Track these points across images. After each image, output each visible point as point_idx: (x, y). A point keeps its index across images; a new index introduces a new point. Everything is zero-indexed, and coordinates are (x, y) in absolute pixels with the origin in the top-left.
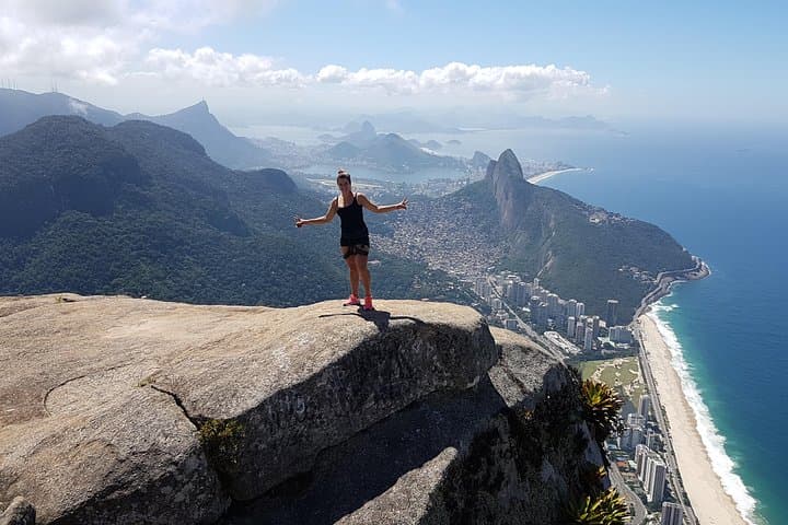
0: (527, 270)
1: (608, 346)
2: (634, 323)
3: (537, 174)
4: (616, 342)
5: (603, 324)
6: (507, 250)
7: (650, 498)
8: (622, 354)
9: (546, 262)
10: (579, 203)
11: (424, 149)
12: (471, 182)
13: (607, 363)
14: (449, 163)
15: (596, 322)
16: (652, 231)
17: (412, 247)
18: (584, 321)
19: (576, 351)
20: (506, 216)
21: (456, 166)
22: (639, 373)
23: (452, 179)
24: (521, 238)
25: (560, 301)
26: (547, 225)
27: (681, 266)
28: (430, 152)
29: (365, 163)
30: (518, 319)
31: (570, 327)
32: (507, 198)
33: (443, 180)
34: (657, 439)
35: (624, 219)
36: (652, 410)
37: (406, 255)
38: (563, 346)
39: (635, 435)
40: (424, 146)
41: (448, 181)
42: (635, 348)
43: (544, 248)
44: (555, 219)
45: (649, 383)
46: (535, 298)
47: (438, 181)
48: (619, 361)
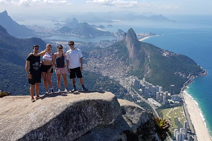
0: (139, 74)
1: (172, 103)
2: (181, 93)
3: (142, 38)
4: (175, 101)
5: (169, 94)
6: (132, 67)
8: (177, 105)
9: (147, 72)
10: (158, 48)
11: (98, 29)
12: (117, 41)
13: (172, 109)
14: (108, 34)
15: (167, 94)
16: (185, 58)
17: (95, 68)
18: (162, 93)
19: (159, 105)
20: (131, 54)
21: (110, 36)
22: (183, 112)
23: (110, 40)
24: (138, 62)
25: (153, 86)
26: (147, 57)
27: (198, 71)
28: (100, 30)
29: (74, 34)
30: (137, 94)
31: (157, 96)
32: (131, 47)
33: (106, 41)
34: (191, 137)
35: (175, 54)
36: (189, 126)
37: (92, 71)
38: (155, 104)
39: (183, 137)
40: (98, 27)
41: (108, 41)
42: (181, 103)
43: (146, 66)
44: (150, 55)
45: (187, 115)
46: (144, 85)
47: (104, 41)
48: (176, 108)
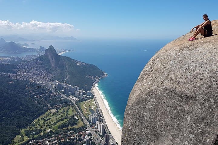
0: (61, 79)
1: (86, 97)
2: (92, 90)
3: (60, 53)
4: (88, 96)
5: (84, 91)
6: (55, 74)
7: (101, 135)
8: (90, 98)
9: (67, 77)
10: (73, 60)
11: (23, 46)
12: (40, 56)
13: (86, 102)
14: (32, 50)
15: (82, 91)
16: (93, 66)
17: (24, 76)
18: (79, 91)
19: (78, 100)
20: (53, 65)
21: (34, 51)
22: (95, 103)
24: (58, 71)
25: (72, 87)
26: (65, 66)
27: (101, 74)
28: (25, 47)
29: (3, 51)
30: (61, 94)
31: (76, 94)
32: (53, 60)
33: (31, 55)
34: (101, 118)
35: (86, 64)
36: (99, 112)
37: (22, 79)
38: (74, 99)
39: (96, 119)
40: (23, 45)
41: (33, 55)
42: (93, 97)
43: (66, 73)
44: (68, 64)
45: (97, 104)
46: (65, 87)
47: (29, 55)
48: (89, 100)
